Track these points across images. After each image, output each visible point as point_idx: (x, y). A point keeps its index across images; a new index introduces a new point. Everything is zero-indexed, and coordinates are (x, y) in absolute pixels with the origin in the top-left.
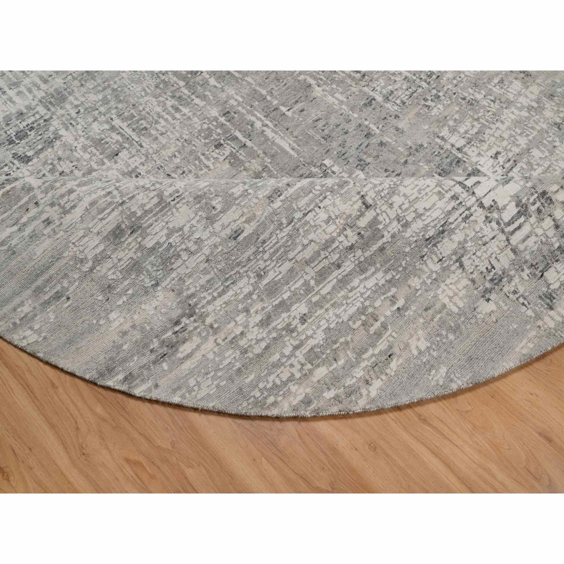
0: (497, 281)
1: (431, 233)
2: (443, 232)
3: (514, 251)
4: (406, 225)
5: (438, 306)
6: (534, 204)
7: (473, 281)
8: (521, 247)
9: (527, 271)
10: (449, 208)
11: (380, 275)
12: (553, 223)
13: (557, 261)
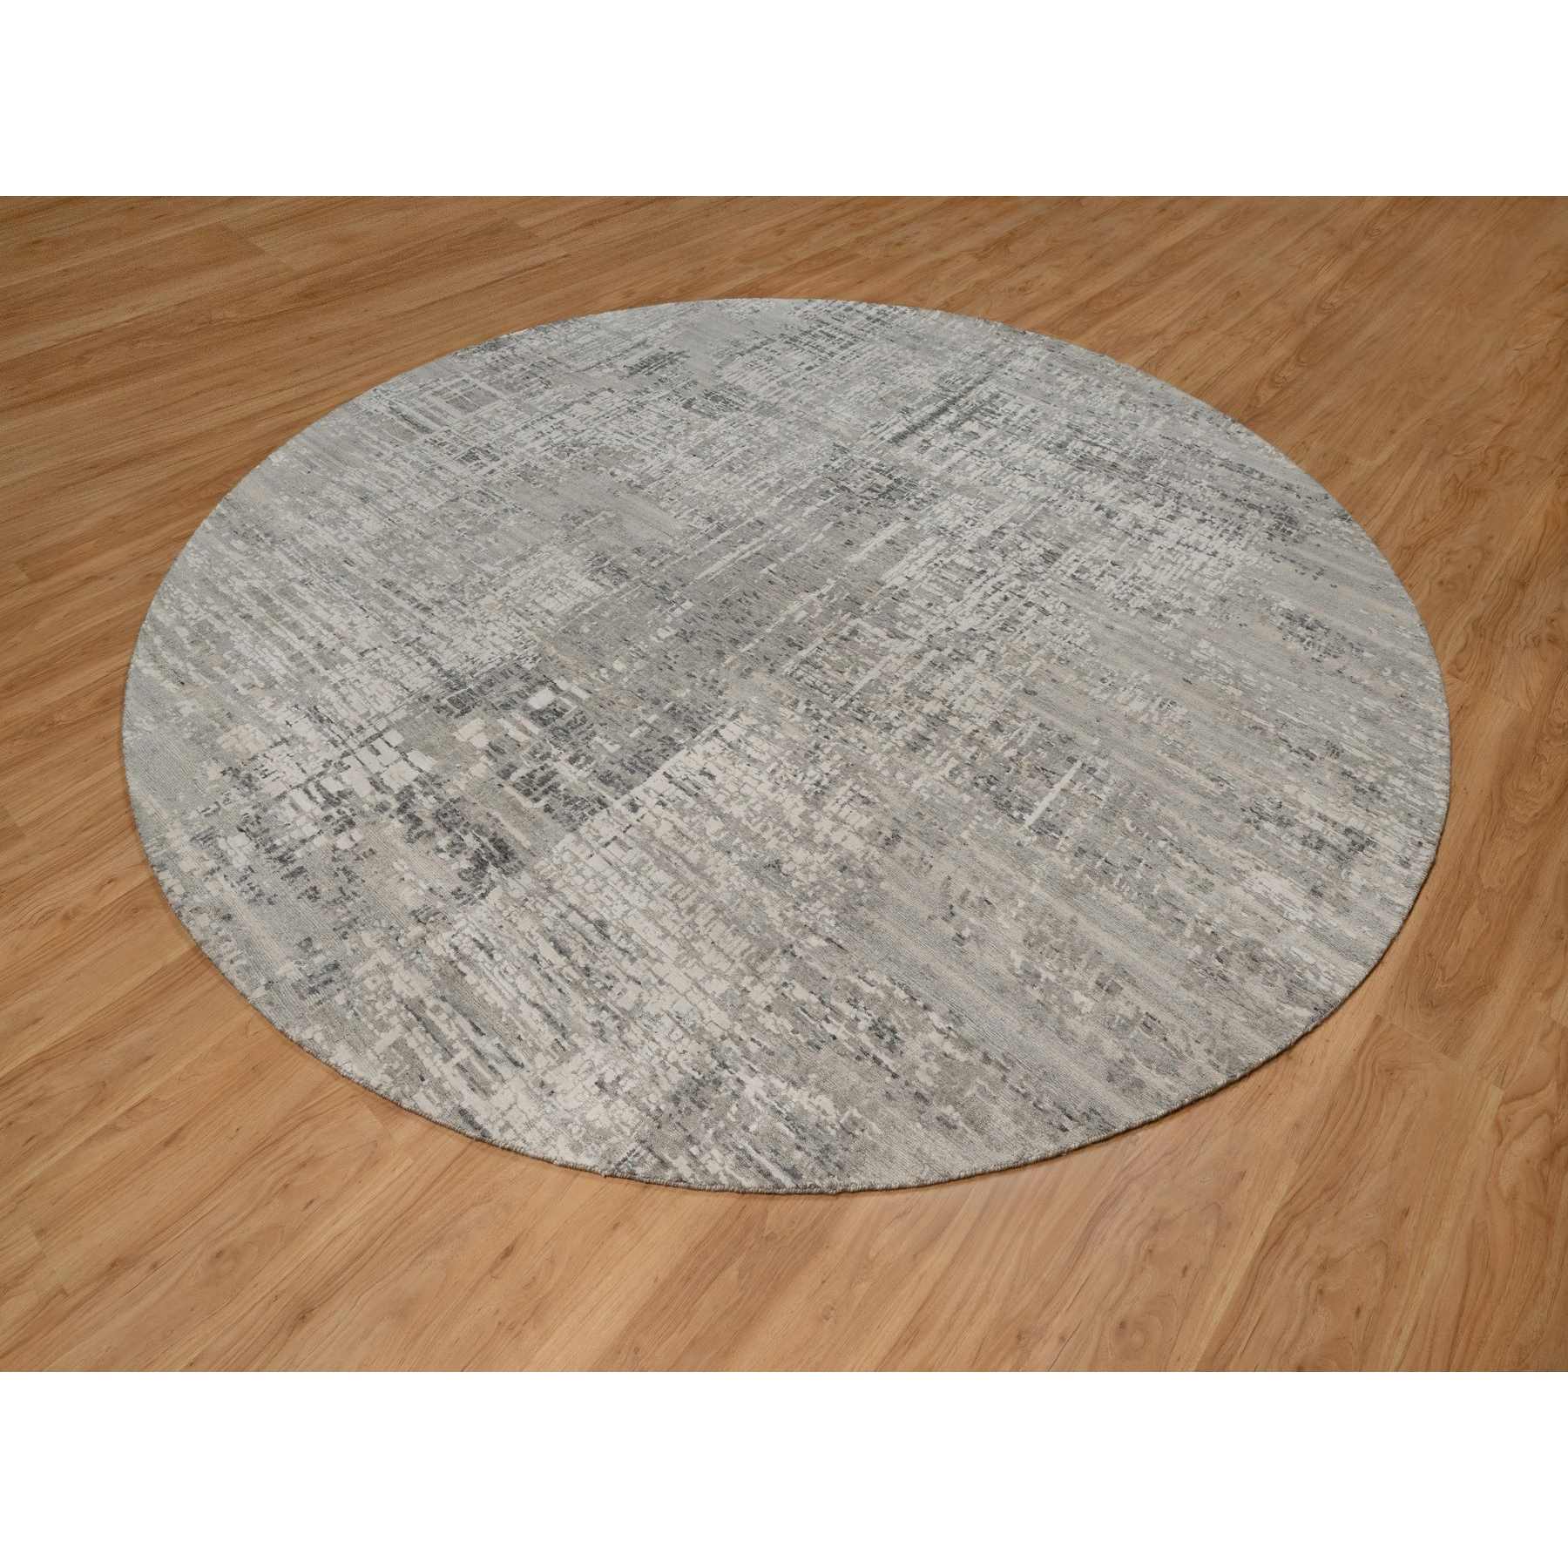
0: (248, 782)
1: (322, 710)
2: (321, 721)
3: (282, 796)
4: (336, 687)
5: (230, 725)
6: (339, 812)
7: (254, 758)
8: (285, 803)
9: (252, 813)
10: (347, 724)
11: (283, 671)
12: (309, 835)
13: (257, 846)
